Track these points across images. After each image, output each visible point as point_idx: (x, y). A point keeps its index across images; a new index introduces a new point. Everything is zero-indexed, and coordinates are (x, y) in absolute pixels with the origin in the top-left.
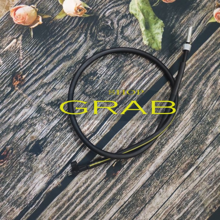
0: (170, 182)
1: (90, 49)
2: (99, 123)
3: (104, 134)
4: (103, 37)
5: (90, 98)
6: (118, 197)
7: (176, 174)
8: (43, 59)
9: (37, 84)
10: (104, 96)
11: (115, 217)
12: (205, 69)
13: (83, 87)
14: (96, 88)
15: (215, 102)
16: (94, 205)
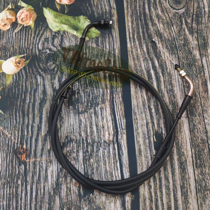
0: (205, 109)
1: (52, 81)
2: (113, 123)
3: (124, 126)
4: (53, 64)
5: (87, 112)
6: (183, 158)
7: (202, 99)
8: (26, 121)
9: (40, 142)
10: (96, 101)
11: (197, 175)
12: (142, 16)
13: (74, 110)
14: (84, 101)
15: (172, 28)
16: (173, 183)
